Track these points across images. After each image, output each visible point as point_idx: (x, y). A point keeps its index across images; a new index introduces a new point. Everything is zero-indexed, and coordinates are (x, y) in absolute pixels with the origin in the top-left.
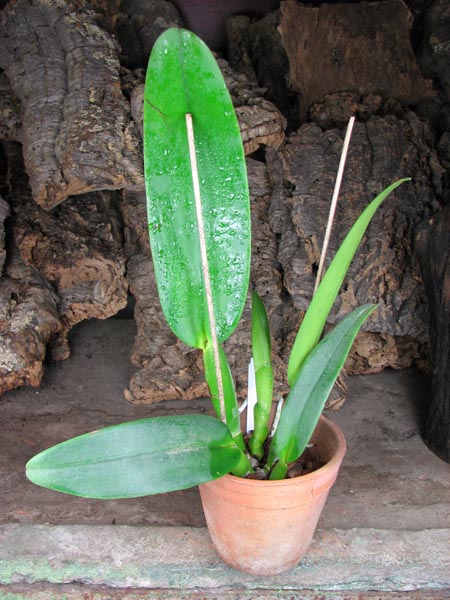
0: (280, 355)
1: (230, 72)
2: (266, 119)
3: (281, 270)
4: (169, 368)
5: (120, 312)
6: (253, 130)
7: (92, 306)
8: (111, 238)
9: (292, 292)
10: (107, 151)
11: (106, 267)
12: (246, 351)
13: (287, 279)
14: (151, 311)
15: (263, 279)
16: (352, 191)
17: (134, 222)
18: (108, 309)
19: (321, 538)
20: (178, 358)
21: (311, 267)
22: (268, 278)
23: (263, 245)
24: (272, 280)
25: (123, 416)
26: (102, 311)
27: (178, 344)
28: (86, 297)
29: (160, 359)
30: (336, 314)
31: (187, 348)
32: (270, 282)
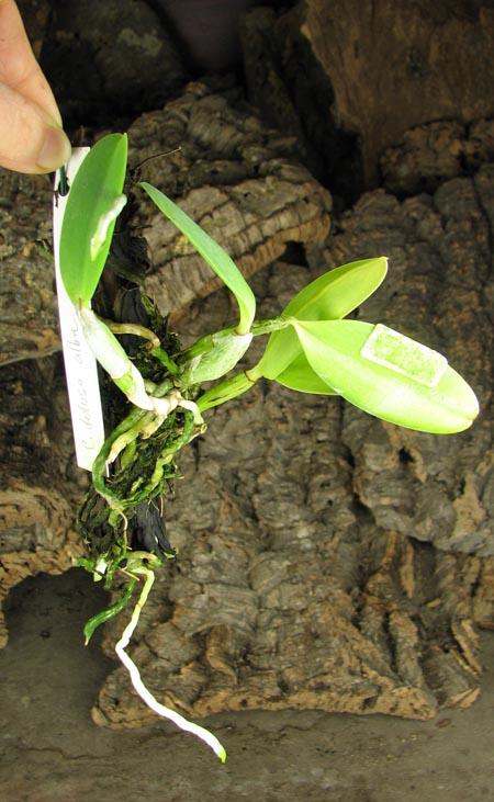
0: (355, 623)
1: (230, 117)
2: (290, 199)
3: (351, 460)
6: (270, 222)
7: (33, 556)
8: (46, 441)
9: (369, 503)
10: (23, 290)
12: (293, 622)
13: (358, 481)
15: (321, 478)
16: (458, 307)
18: (62, 558)
20: (177, 644)
21: (397, 457)
22: (329, 476)
23: (316, 416)
24: (336, 479)
25: (93, 758)
26: (52, 563)
27: (175, 620)
28: (24, 539)
29: (147, 649)
30: (449, 536)
31: (192, 625)
32: (332, 483)
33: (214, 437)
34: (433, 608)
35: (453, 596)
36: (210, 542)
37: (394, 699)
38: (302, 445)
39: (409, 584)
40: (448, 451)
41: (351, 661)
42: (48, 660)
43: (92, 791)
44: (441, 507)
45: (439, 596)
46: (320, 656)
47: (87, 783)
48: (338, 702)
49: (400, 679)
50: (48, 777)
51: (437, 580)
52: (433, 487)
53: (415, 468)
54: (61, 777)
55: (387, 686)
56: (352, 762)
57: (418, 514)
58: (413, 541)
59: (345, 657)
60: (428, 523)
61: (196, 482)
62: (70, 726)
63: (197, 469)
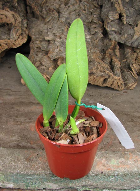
0: (102, 60)
4: (44, 67)
5: (23, 44)
7: (9, 41)
8: (16, 4)
9: (108, 29)
11: (12, 16)
14: (38, 42)
15: (94, 26)
17: (31, 3)
18: (17, 43)
19: (128, 158)
20: (49, 62)
21: (118, 15)
22: (96, 26)
23: (93, 11)
24: (98, 26)
25: (19, 92)
26: (14, 44)
27: (49, 55)
28: (7, 38)
29: (40, 63)
30: (132, 39)
31: (53, 57)
32: (97, 27)
33: (64, 12)
34: (124, 62)
35: (130, 58)
36: (61, 36)
37: (113, 80)
38: (89, 17)
39: (118, 54)
40: (133, 16)
41: (101, 68)
42: (10, 72)
43: (19, 98)
44: (130, 31)
45: (126, 59)
46: (92, 66)
47: (18, 97)
48: (96, 80)
49: (115, 75)
50: (6, 95)
51: (125, 55)
52: (128, 26)
53: (124, 18)
54: (10, 95)
55: (112, 75)
56: (98, 98)
57: (122, 34)
58: (119, 44)
59: (99, 67)
60: (126, 35)
61: (58, 23)
62: (14, 85)
63: (59, 19)
